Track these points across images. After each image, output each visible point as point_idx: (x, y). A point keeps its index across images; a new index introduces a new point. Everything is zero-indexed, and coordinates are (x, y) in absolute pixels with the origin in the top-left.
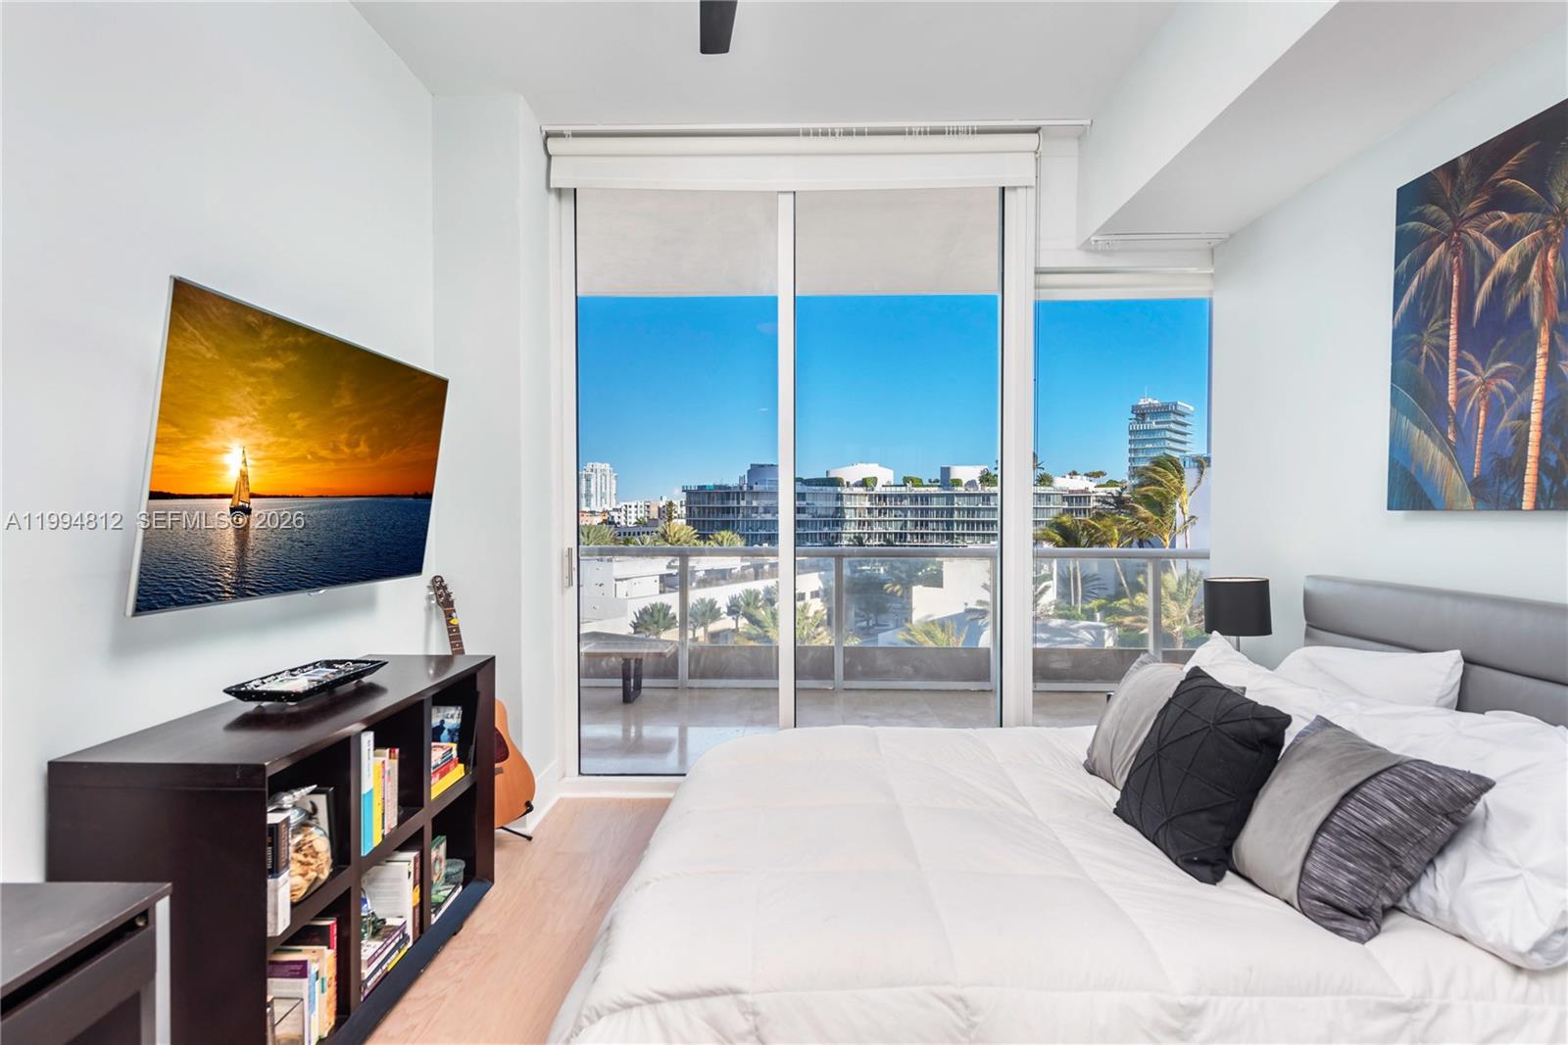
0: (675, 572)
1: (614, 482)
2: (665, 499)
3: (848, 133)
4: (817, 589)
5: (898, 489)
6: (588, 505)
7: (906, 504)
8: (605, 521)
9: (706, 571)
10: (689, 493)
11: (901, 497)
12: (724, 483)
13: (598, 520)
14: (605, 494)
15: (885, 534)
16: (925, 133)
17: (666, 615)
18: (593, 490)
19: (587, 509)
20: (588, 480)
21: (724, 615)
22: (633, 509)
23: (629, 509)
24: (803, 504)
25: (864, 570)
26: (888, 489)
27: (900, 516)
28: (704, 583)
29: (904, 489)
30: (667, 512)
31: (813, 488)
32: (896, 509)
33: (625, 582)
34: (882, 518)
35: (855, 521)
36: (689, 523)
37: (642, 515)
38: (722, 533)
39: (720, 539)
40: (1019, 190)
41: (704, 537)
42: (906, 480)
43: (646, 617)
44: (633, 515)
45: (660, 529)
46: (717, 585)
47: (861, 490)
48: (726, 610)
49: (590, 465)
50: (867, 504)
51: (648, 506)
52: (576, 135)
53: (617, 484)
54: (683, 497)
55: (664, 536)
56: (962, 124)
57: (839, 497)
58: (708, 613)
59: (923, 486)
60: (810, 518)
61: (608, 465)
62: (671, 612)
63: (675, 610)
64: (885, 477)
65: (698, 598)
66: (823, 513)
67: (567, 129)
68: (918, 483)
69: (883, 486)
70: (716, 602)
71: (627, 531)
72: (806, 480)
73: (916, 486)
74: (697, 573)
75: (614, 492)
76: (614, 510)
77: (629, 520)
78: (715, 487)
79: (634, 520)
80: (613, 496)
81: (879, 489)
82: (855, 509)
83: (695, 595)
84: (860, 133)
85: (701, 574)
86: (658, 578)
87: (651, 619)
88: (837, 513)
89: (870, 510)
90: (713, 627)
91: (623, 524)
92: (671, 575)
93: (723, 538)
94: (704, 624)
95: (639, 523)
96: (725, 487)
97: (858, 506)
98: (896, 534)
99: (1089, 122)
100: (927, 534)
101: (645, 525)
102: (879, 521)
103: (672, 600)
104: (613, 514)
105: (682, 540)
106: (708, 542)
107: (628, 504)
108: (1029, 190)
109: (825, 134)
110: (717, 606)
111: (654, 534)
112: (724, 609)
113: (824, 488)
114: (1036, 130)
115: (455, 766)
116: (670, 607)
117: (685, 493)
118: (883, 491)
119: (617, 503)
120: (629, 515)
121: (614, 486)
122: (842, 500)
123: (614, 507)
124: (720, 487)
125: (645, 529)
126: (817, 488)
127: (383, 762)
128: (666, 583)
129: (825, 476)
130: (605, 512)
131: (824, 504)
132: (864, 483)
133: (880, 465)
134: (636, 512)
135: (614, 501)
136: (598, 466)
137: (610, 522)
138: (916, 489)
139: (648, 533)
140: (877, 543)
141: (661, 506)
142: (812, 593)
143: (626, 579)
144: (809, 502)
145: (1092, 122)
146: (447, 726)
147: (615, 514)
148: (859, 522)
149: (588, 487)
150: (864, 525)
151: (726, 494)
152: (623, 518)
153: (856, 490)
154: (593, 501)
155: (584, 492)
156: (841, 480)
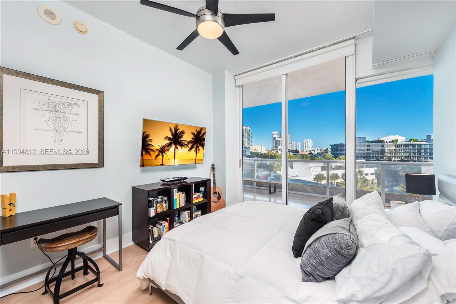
0: (326, 166)
1: (312, 143)
2: (326, 147)
3: (295, 57)
4: (373, 172)
5: (407, 143)
6: (305, 149)
7: (411, 147)
8: (309, 153)
9: (335, 166)
10: (332, 146)
11: (409, 145)
12: (342, 143)
13: (307, 153)
14: (310, 147)
15: (401, 157)
16: (316, 50)
17: (323, 176)
18: (307, 146)
19: (305, 150)
20: (306, 143)
21: (340, 178)
22: (317, 150)
23: (316, 150)
24: (369, 148)
25: (392, 168)
26: (403, 143)
27: (408, 151)
28: (334, 169)
29: (410, 143)
30: (326, 151)
31: (373, 143)
32: (406, 149)
33: (312, 168)
34: (400, 152)
35: (389, 153)
36: (332, 153)
37: (319, 151)
38: (341, 156)
39: (340, 158)
40: (350, 57)
41: (335, 157)
42: (410, 140)
43: (317, 177)
44: (317, 151)
45: (323, 155)
46: (339, 170)
47: (392, 144)
48: (341, 177)
49: (306, 140)
50: (394, 148)
51: (321, 149)
52: (239, 75)
53: (313, 144)
54: (330, 147)
55: (324, 157)
56: (327, 44)
57: (383, 146)
58: (335, 177)
59: (418, 141)
60: (372, 152)
61: (311, 140)
62: (324, 176)
63: (325, 175)
64: (401, 139)
65: (332, 173)
66: (377, 150)
67: (237, 74)
68: (417, 141)
69: (401, 142)
70: (338, 174)
71: (315, 155)
72: (370, 141)
73: (415, 142)
74: (332, 166)
75: (312, 146)
76: (312, 150)
77: (316, 153)
78: (340, 144)
79: (317, 153)
80: (312, 147)
81: (399, 143)
82: (389, 149)
83: (331, 172)
84: (299, 56)
86: (321, 167)
87: (319, 177)
88: (382, 150)
89: (395, 150)
90: (337, 181)
91: (314, 154)
92: (324, 167)
93: (341, 157)
94: (334, 180)
95: (318, 153)
97: (390, 148)
98: (406, 157)
99: (372, 29)
100: (420, 157)
101: (320, 154)
102: (399, 153)
103: (325, 173)
104: (311, 151)
105: (329, 158)
106: (336, 159)
107: (315, 149)
108: (353, 56)
109: (290, 59)
110: (338, 175)
111: (321, 156)
112: (341, 176)
113: (377, 143)
114: (354, 38)
115: (201, 198)
116: (324, 175)
117: (330, 146)
118: (401, 143)
120: (316, 151)
121: (312, 145)
122: (384, 147)
123: (312, 149)
124: (341, 144)
125: (320, 155)
126: (375, 143)
127: (180, 194)
128: (323, 168)
129: (378, 140)
130: (310, 151)
131: (377, 148)
132: (393, 141)
133: (399, 136)
134: (318, 151)
135: (312, 148)
136: (308, 140)
137: (311, 153)
138: (415, 143)
139: (319, 156)
140: (398, 159)
141: (324, 149)
142: (371, 173)
143: (312, 167)
144: (371, 147)
145: (373, 29)
146: (202, 191)
147: (312, 151)
148: (391, 153)
149: (306, 145)
150: (393, 154)
151: (343, 146)
152: (314, 152)
153: (389, 144)
154: (307, 148)
155: (304, 146)
156: (384, 141)
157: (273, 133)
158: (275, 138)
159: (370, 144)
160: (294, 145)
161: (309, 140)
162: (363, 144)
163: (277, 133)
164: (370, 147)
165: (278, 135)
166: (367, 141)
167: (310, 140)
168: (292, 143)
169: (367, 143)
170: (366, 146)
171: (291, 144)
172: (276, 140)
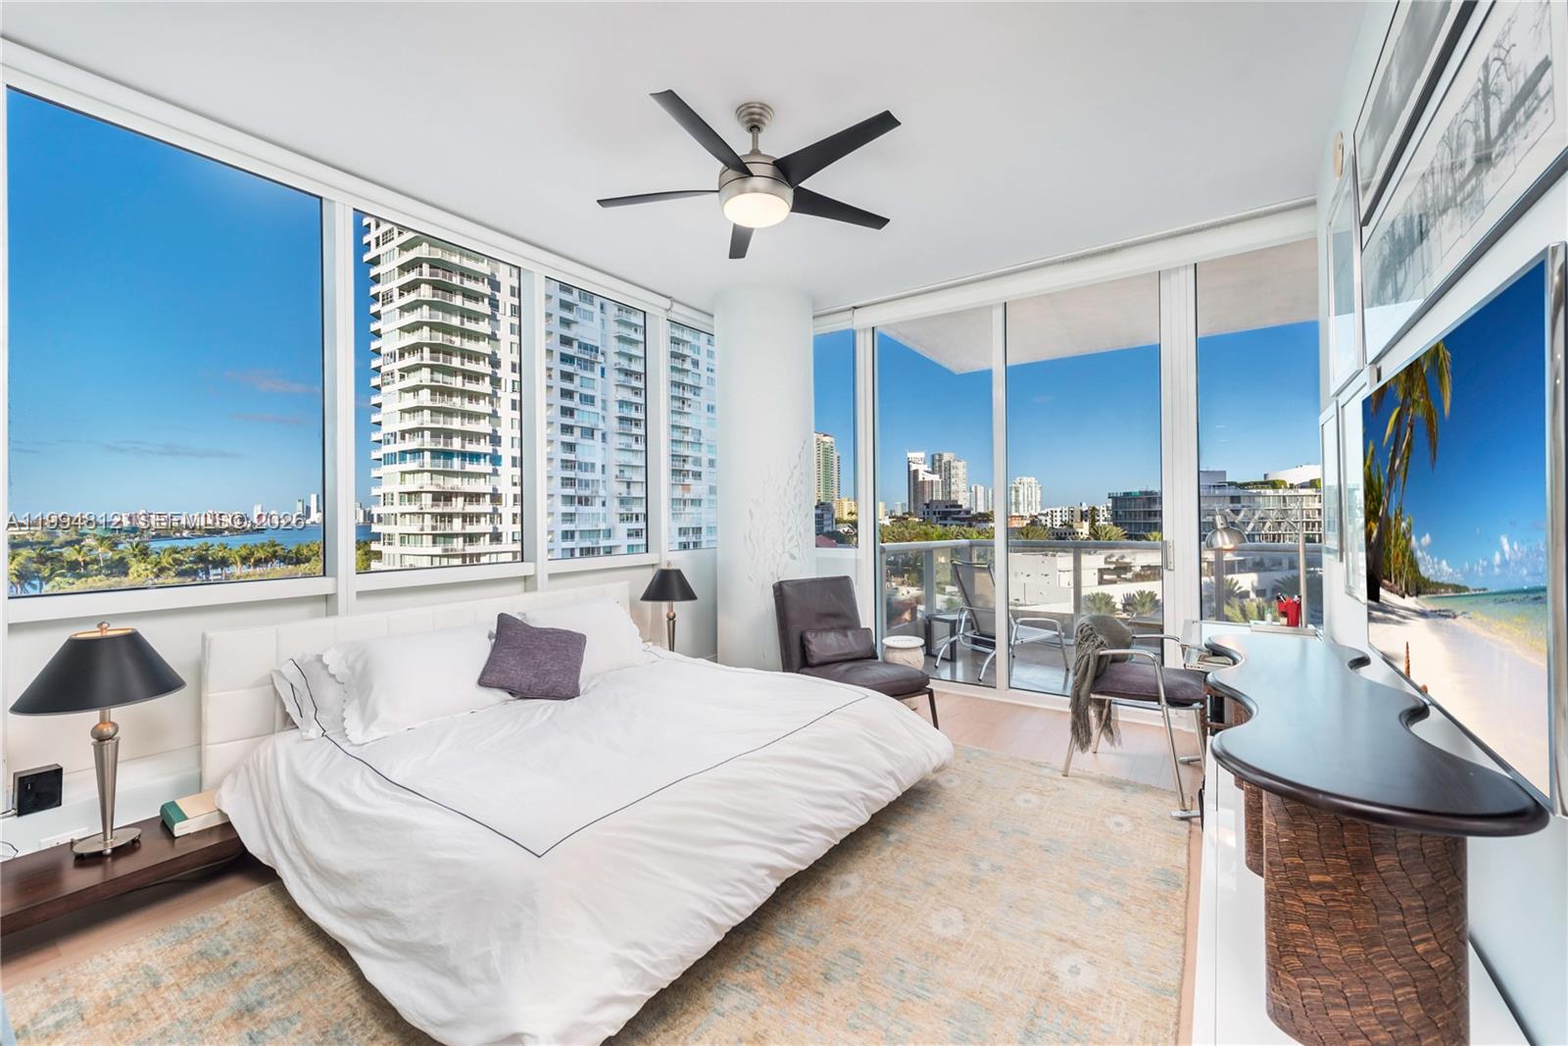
1: (1039, 492)
2: (1088, 504)
6: (1017, 511)
8: (1032, 524)
10: (1116, 499)
12: (1149, 489)
13: (1026, 522)
14: (1031, 502)
18: (1021, 499)
19: (1017, 514)
20: (1017, 491)
22: (1059, 514)
23: (1054, 514)
31: (1249, 490)
33: (1066, 573)
36: (1116, 525)
37: (1067, 519)
38: (1147, 533)
41: (1134, 537)
44: (1059, 519)
47: (1308, 491)
49: (1018, 480)
53: (1042, 493)
54: (1109, 503)
57: (1281, 499)
71: (1054, 531)
72: (1240, 484)
75: (1039, 500)
76: (1041, 514)
77: (1054, 523)
78: (1140, 492)
79: (1059, 523)
80: (1039, 504)
82: (1302, 510)
85: (1138, 569)
86: (1097, 571)
88: (1279, 514)
91: (1050, 526)
93: (1153, 537)
95: (1063, 525)
96: (1151, 493)
97: (1304, 507)
104: (1040, 517)
105: (1113, 539)
106: (1139, 541)
107: (1054, 510)
113: (1262, 490)
117: (1110, 499)
119: (1042, 509)
120: (1054, 518)
121: (1040, 495)
122: (1284, 502)
124: (1146, 493)
126: (1254, 491)
129: (1263, 479)
130: (1033, 516)
132: (1311, 484)
134: (1061, 516)
135: (1039, 507)
136: (1025, 479)
137: (1037, 524)
141: (1084, 510)
143: (1068, 571)
144: (1242, 504)
147: (1043, 518)
148: (1308, 523)
149: (1017, 496)
150: (1314, 526)
151: (1152, 499)
152: (1049, 521)
153: (1302, 492)
154: (1021, 508)
155: (1013, 501)
156: (1283, 482)
157: (911, 455)
158: (916, 471)
159: (1240, 492)
160: (980, 495)
161: (1029, 480)
162: (1217, 492)
163: (921, 455)
164: (1239, 502)
165: (925, 463)
166: (1230, 484)
167: (1033, 480)
168: (973, 489)
169: (1232, 491)
170: (1228, 500)
171: (968, 494)
172: (920, 479)
